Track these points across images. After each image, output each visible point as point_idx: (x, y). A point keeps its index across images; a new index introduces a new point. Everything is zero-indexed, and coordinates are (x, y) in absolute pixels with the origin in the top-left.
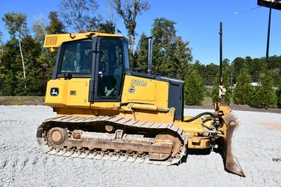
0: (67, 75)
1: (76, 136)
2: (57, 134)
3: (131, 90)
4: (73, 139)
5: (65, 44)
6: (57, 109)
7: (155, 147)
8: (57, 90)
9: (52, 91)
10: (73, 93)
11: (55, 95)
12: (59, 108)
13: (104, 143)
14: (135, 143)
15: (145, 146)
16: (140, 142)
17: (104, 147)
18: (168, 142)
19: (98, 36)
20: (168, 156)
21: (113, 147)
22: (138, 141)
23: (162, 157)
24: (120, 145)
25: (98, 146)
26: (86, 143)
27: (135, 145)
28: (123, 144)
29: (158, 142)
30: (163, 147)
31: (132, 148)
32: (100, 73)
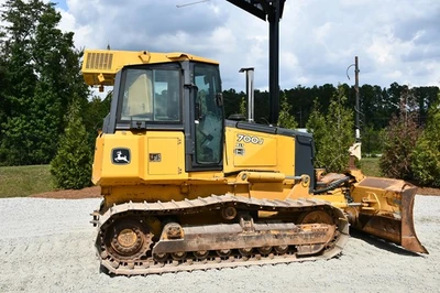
1: (175, 233)
2: (127, 240)
4: (167, 240)
7: (306, 235)
8: (126, 153)
9: (115, 156)
10: (154, 157)
11: (122, 162)
13: (227, 239)
14: (276, 233)
15: (290, 236)
16: (283, 230)
17: (226, 247)
18: (318, 226)
19: (191, 61)
20: (322, 246)
21: (240, 244)
22: (280, 230)
23: (315, 249)
24: (253, 240)
25: (215, 247)
26: (193, 245)
27: (276, 237)
28: (258, 237)
29: (307, 228)
30: (317, 234)
31: (272, 242)
32: (197, 122)
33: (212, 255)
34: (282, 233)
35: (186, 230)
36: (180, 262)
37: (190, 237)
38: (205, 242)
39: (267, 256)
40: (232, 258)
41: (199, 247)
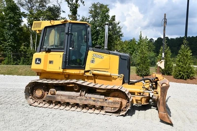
0: (47, 50)
1: (52, 93)
2: (39, 93)
3: (93, 61)
4: (50, 95)
5: (46, 27)
6: (40, 73)
7: (109, 102)
8: (40, 60)
9: (36, 61)
10: (51, 62)
11: (38, 63)
12: (41, 73)
13: (72, 99)
14: (94, 99)
15: (101, 102)
16: (98, 98)
17: (72, 101)
18: (117, 99)
19: (70, 23)
20: (118, 109)
21: (78, 102)
22: (96, 98)
23: (113, 110)
24: (83, 101)
25: (67, 101)
26: (59, 99)
27: (94, 101)
28: (85, 100)
29: (111, 99)
30: (114, 103)
31: (92, 103)
32: (71, 48)
33: (68, 104)
34: (97, 99)
35: (58, 92)
36: (56, 105)
37: (58, 95)
38: (63, 98)
39: (91, 109)
40: (76, 107)
41: (61, 100)
